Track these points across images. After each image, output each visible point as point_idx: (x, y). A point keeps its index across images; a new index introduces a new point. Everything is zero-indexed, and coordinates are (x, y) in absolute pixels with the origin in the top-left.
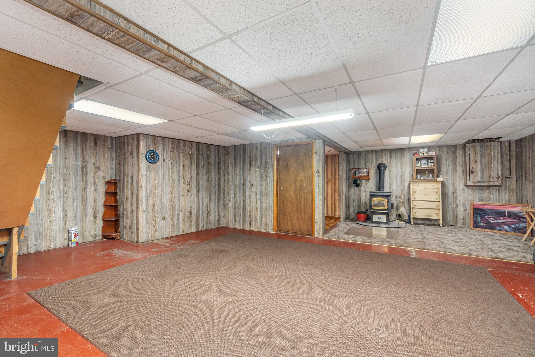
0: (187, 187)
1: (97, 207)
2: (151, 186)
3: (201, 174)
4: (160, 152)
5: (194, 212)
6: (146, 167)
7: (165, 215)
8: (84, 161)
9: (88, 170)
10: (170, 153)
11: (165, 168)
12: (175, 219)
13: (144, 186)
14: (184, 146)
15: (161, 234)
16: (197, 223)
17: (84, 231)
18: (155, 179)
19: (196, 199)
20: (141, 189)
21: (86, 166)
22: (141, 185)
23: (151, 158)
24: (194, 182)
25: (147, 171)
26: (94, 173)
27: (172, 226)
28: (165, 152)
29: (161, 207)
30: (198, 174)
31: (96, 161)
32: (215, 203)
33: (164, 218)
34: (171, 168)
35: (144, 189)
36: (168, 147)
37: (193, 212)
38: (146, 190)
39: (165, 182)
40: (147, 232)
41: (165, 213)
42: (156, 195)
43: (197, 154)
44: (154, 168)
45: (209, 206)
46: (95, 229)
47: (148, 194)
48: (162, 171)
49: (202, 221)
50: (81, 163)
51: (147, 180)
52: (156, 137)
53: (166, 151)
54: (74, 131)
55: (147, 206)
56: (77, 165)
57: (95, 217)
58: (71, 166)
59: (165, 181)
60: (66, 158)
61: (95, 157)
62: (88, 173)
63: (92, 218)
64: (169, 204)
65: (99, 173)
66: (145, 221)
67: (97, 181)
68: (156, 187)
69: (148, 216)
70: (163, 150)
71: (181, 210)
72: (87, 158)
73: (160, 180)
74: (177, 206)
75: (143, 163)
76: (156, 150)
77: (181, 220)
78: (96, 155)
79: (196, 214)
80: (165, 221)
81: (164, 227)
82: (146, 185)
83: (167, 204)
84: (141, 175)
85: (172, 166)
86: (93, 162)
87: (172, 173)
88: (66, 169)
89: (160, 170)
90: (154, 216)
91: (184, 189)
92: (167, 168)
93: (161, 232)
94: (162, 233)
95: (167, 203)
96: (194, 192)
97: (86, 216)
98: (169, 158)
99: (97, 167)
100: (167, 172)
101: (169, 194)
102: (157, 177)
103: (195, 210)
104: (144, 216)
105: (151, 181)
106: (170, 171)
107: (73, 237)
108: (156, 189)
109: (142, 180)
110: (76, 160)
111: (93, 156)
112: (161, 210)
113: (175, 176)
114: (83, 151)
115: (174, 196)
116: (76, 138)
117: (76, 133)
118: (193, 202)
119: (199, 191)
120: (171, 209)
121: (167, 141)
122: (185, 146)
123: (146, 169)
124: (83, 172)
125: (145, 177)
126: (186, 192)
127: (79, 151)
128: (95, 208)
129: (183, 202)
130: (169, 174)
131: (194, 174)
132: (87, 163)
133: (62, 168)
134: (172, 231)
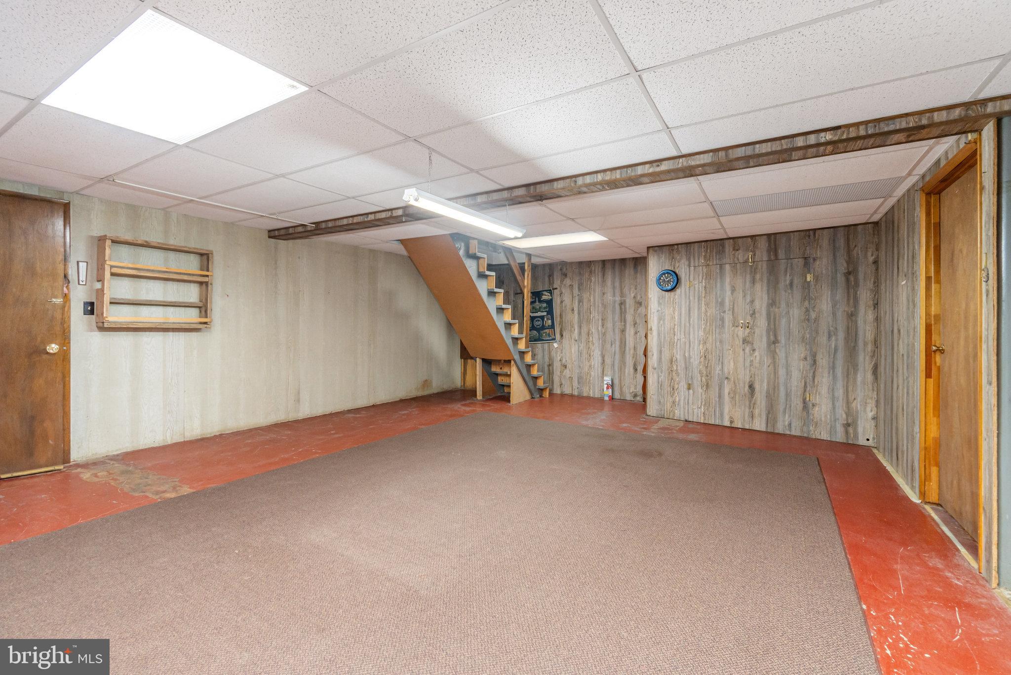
0: (741, 333)
1: (638, 356)
2: (666, 328)
3: (783, 305)
4: (683, 272)
5: (761, 388)
6: (659, 298)
7: (692, 381)
8: (622, 295)
9: (627, 306)
10: (702, 269)
11: (691, 298)
12: (714, 392)
13: (655, 328)
14: (734, 250)
15: (684, 413)
16: (769, 413)
17: (623, 385)
18: (673, 318)
19: (767, 361)
20: (651, 334)
21: (625, 301)
22: (651, 327)
23: (663, 284)
24: (762, 323)
25: (659, 304)
26: (634, 310)
27: (707, 403)
28: (692, 268)
29: (683, 365)
30: (772, 303)
31: (636, 294)
32: (835, 378)
33: (689, 387)
34: (703, 296)
35: (655, 333)
36: (699, 259)
37: (757, 387)
38: (659, 334)
39: (691, 322)
40: (660, 402)
41: (692, 377)
42: (675, 344)
43: (769, 260)
44: (672, 299)
45: (809, 383)
46: (636, 386)
47: (661, 342)
48: (686, 302)
49: (785, 412)
50: (620, 298)
51: (661, 319)
52: (676, 247)
53: (695, 267)
54: (612, 260)
55: (660, 360)
56: (615, 302)
57: (636, 370)
58: (609, 302)
59: (691, 320)
60: (604, 294)
61: (636, 289)
62: (627, 311)
63: (632, 370)
64: (700, 362)
65: (640, 309)
66: (656, 384)
67: (637, 321)
68: (676, 330)
69: (662, 377)
70: (689, 266)
71: (727, 378)
72: (626, 290)
73: (683, 319)
74: (718, 369)
75: (654, 292)
76: (674, 268)
77: (726, 398)
78: (636, 286)
79: (768, 392)
80: (691, 391)
81: (690, 402)
82: (658, 327)
83: (697, 362)
84: (651, 311)
85: (706, 293)
86: (633, 295)
87: (707, 304)
88: (605, 306)
89: (683, 303)
90: (672, 379)
91: (735, 335)
92: (696, 298)
93: (684, 409)
94: (686, 411)
95: (695, 361)
96: (761, 342)
97: (625, 366)
98: (701, 277)
99: (637, 301)
100: (696, 304)
101: (700, 344)
102: (676, 313)
103: (765, 384)
104: (656, 376)
105: (666, 320)
106: (703, 303)
107: (605, 389)
108: (675, 335)
109: (652, 318)
110: (614, 295)
111: (633, 287)
112: (685, 371)
113: (713, 311)
114: (621, 283)
115: (710, 348)
116: (613, 268)
117: (614, 261)
118: (757, 365)
119: (776, 342)
120: (705, 373)
121: (696, 249)
122: (736, 249)
123: (659, 302)
124: (621, 309)
125: (656, 314)
126: (738, 342)
127: (617, 284)
128: (635, 356)
129: (732, 364)
130: (699, 308)
131: (761, 304)
132: (626, 297)
133: (600, 305)
134: (706, 412)
